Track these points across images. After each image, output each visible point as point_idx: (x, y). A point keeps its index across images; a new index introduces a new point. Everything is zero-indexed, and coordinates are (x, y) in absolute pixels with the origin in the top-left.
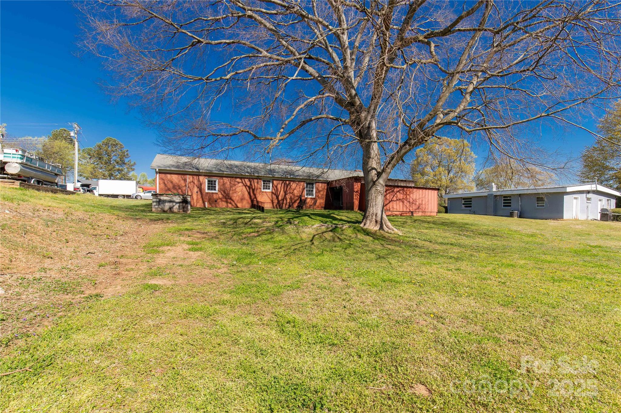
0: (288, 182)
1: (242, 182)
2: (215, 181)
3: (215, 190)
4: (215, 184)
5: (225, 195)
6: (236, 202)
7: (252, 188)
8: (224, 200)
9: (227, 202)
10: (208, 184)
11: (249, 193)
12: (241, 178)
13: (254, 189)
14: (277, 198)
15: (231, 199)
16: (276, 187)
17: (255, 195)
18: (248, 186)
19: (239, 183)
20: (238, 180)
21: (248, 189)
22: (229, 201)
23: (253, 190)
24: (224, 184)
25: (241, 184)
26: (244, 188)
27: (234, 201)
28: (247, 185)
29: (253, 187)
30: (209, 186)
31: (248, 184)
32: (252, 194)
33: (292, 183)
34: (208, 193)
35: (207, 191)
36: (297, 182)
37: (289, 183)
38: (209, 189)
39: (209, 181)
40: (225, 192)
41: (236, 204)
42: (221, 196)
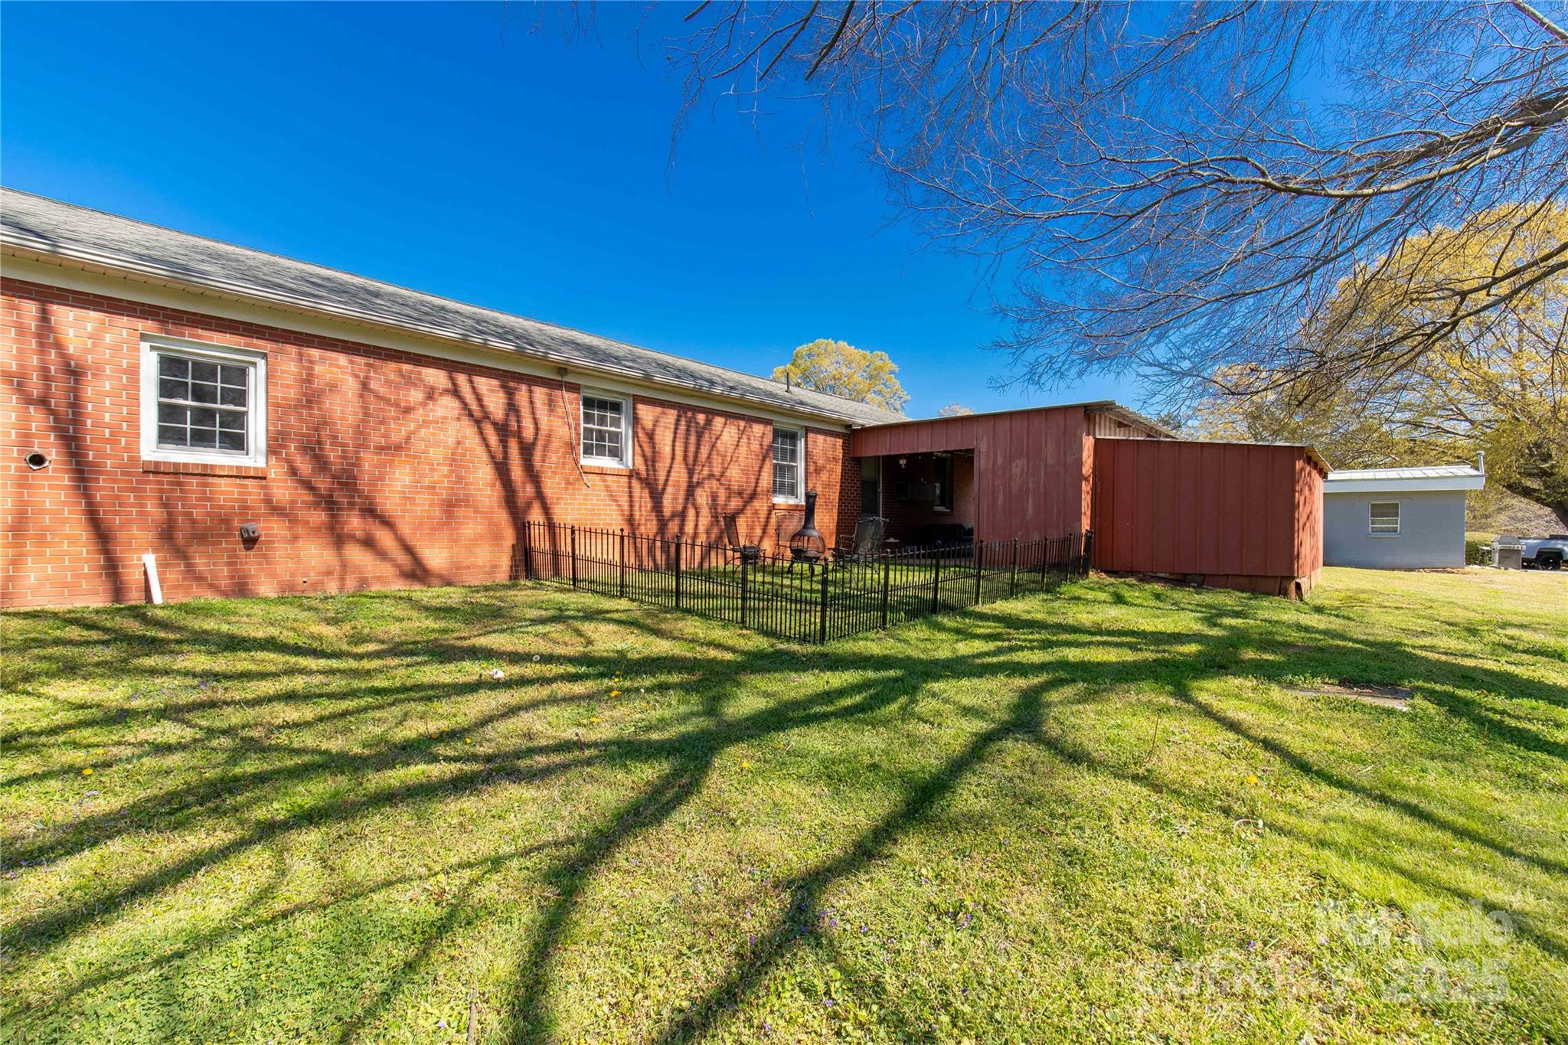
0: (701, 418)
1: (455, 392)
2: (238, 374)
3: (236, 442)
4: (240, 398)
5: (323, 483)
6: (405, 529)
7: (519, 434)
8: (319, 517)
9: (339, 539)
10: (166, 389)
11: (502, 469)
12: (451, 367)
13: (534, 444)
14: (657, 497)
15: (371, 511)
16: (651, 436)
17: (533, 476)
18: (495, 424)
19: (431, 395)
20: (436, 377)
21: (493, 439)
22: (354, 523)
23: (527, 450)
24: (311, 397)
25: (447, 406)
26: (469, 431)
27: (387, 523)
28: (486, 416)
29: (528, 433)
30: (167, 413)
31: (495, 403)
32: (517, 473)
33: (718, 422)
34: (155, 470)
35: (150, 449)
36: (742, 424)
37: (709, 422)
38: (167, 435)
39: (171, 365)
40: (321, 463)
41: (408, 549)
42: (283, 491)
